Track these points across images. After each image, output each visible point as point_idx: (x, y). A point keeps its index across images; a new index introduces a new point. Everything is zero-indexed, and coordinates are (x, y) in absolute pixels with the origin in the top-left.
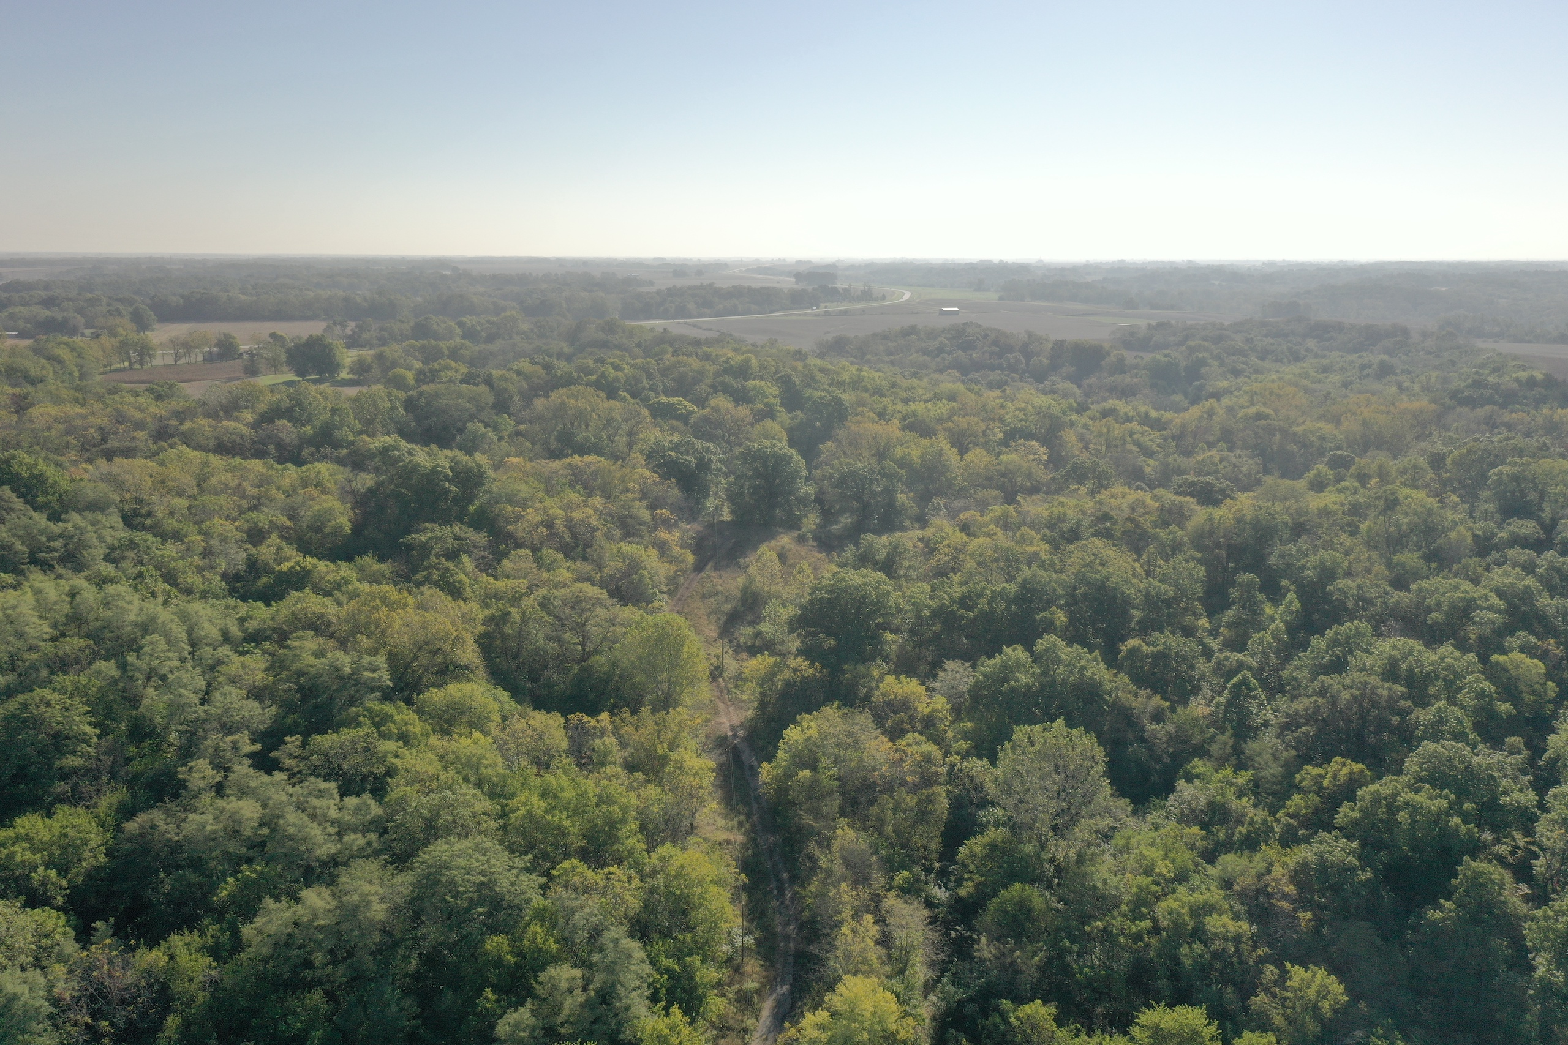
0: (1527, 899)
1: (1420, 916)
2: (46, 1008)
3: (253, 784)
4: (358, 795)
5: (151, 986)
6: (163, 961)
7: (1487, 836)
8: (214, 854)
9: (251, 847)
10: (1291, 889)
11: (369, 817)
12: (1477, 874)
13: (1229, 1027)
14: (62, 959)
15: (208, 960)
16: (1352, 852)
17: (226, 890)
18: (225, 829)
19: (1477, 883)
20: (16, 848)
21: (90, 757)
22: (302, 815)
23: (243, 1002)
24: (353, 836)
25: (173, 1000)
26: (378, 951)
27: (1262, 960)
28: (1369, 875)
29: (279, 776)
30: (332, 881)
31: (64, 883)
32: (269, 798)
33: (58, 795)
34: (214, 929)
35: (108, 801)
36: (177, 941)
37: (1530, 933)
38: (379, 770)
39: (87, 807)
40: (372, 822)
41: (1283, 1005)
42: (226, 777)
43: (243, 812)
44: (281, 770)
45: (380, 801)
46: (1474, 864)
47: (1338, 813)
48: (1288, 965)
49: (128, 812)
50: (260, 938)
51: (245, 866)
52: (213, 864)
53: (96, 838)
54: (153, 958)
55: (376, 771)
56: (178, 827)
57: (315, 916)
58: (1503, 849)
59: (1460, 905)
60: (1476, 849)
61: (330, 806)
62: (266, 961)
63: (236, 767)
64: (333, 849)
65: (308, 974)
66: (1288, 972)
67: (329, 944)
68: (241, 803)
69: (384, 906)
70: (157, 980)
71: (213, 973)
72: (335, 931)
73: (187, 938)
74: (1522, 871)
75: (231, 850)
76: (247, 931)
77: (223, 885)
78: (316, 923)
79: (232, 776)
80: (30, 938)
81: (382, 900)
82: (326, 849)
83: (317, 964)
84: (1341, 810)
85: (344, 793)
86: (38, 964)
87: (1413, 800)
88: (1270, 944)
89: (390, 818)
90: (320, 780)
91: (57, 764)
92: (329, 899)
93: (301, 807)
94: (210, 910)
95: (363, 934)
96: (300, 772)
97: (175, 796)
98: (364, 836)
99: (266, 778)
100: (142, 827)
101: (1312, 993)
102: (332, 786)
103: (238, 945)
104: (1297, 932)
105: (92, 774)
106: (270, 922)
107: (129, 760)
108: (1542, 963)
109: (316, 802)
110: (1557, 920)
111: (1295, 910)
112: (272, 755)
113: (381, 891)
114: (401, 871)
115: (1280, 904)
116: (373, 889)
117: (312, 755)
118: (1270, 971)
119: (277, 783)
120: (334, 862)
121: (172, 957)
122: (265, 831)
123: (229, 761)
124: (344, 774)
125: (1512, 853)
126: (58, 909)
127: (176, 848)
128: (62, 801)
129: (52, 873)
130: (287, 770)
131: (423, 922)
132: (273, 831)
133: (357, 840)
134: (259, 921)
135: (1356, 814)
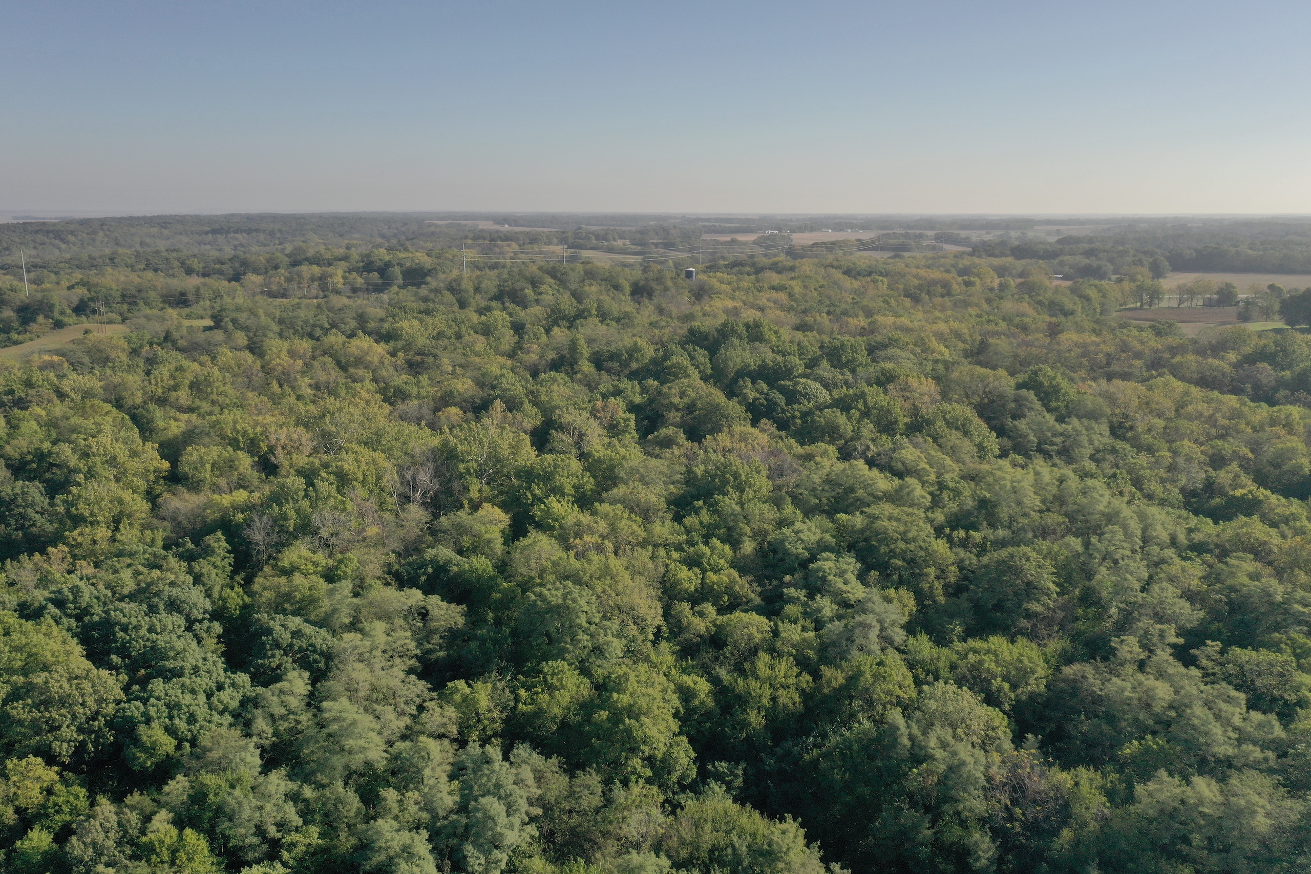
2: (982, 781)
3: (1171, 671)
4: (1264, 713)
5: (1057, 799)
6: (1070, 784)
8: (1126, 717)
9: (1158, 722)
11: (1270, 736)
14: (999, 750)
15: (1104, 799)
17: (1130, 749)
18: (1139, 700)
21: (1048, 608)
24: (1251, 747)
25: (1070, 817)
29: (1194, 672)
30: (1223, 779)
31: (1013, 696)
33: (1021, 629)
34: (1114, 776)
35: (1055, 645)
36: (1084, 774)
38: (1291, 697)
39: (1039, 645)
40: (1273, 741)
42: (1149, 657)
43: (1157, 691)
44: (1198, 667)
45: (1285, 727)
49: (1069, 659)
50: (1150, 800)
51: (1149, 737)
53: (1041, 670)
54: (1064, 778)
55: (1286, 697)
56: (1103, 684)
57: (1201, 802)
61: (1236, 713)
62: (1150, 821)
63: (1159, 652)
64: (1231, 751)
68: (1158, 684)
69: (1268, 821)
70: (1062, 797)
71: (1106, 811)
72: (1216, 823)
73: (1091, 774)
75: (1141, 718)
76: (1139, 789)
77: (1127, 744)
78: (1200, 809)
79: (1154, 658)
80: (982, 727)
81: (1268, 815)
82: (1224, 749)
85: (1252, 705)
86: (983, 746)
89: (1292, 745)
90: (1231, 687)
92: (1217, 794)
93: (1208, 704)
94: (1114, 759)
95: (1243, 838)
97: (1105, 659)
98: (1262, 751)
100: (1075, 674)
102: (1242, 696)
103: (1130, 798)
105: (1049, 622)
106: (1161, 790)
107: (1077, 619)
109: (1223, 706)
113: (1268, 807)
114: (1292, 797)
116: (1262, 802)
117: (1229, 663)
119: (1190, 677)
120: (1228, 763)
121: (1077, 784)
122: (1173, 714)
123: (1155, 645)
124: (1255, 690)
126: (1004, 713)
127: (1098, 700)
128: (1023, 634)
129: (1006, 686)
130: (1203, 669)
132: (1180, 716)
133: (1256, 753)
134: (1151, 786)
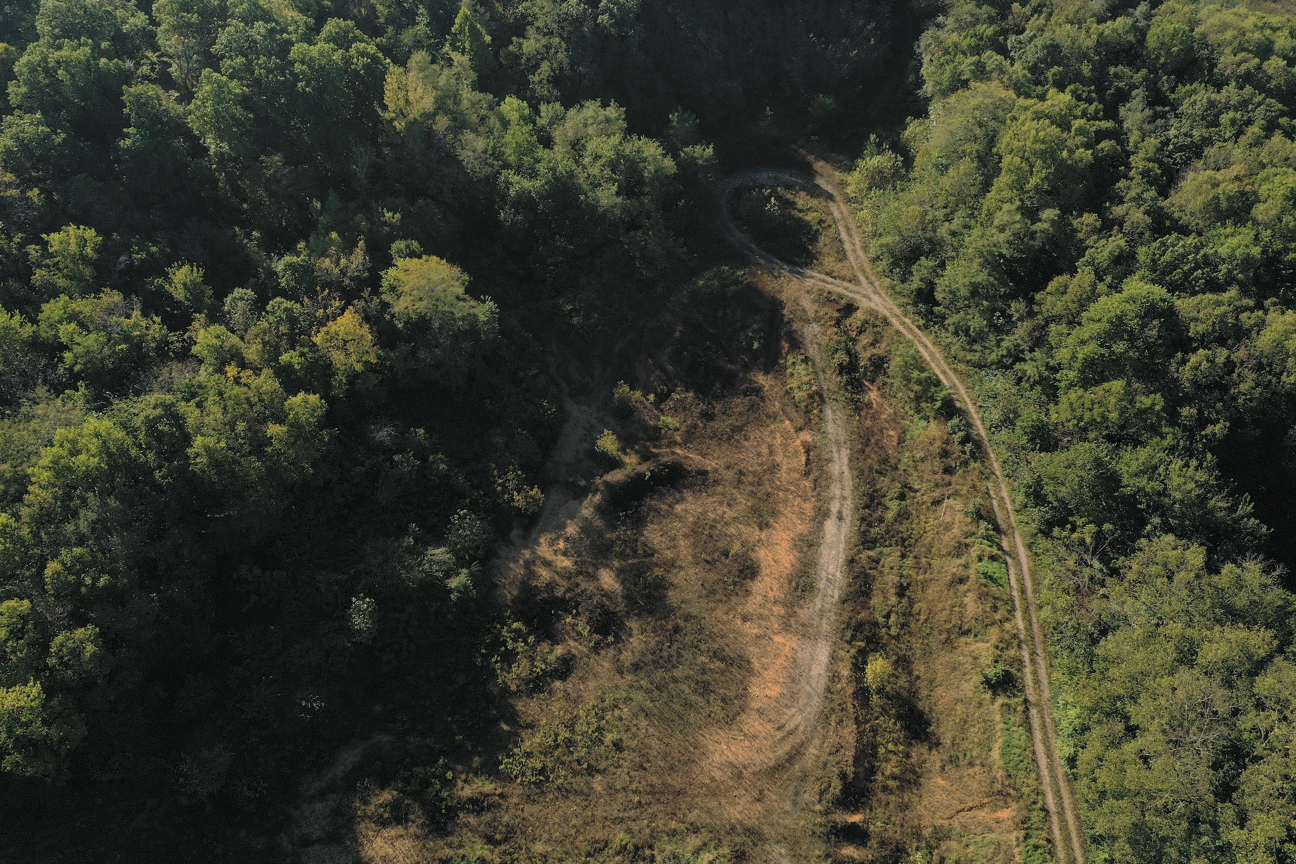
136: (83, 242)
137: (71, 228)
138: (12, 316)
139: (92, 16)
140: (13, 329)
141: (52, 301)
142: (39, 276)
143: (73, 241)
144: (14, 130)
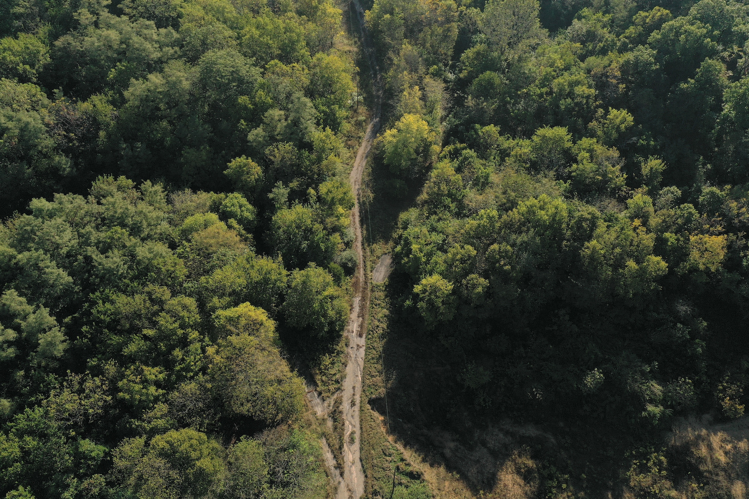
0: (729, 78)
1: (677, 86)
7: (720, 48)
10: (618, 74)
12: (710, 66)
13: (577, 136)
16: (653, 56)
19: (708, 70)
20: (5, 54)
22: (140, 38)
23: (131, 125)
26: (189, 103)
27: (598, 107)
28: (658, 67)
32: (122, 29)
37: (726, 94)
41: (603, 126)
46: (710, 61)
47: (650, 36)
48: (610, 108)
52: (103, 62)
58: (726, 54)
59: (697, 81)
60: (713, 53)
65: (159, 113)
66: (609, 111)
67: (166, 100)
74: (731, 65)
83: (162, 109)
84: (652, 34)
87: (689, 29)
88: (603, 100)
91: (11, 11)
96: (134, 16)
99: (118, 19)
101: (618, 121)
104: (616, 94)
108: (727, 108)
110: (741, 88)
111: (618, 83)
112: (119, 6)
115: (611, 81)
118: (601, 111)
125: (730, 56)
131: (208, 90)
135: (659, 37)
136: (624, 121)
137: (624, 112)
138: (568, 135)
139: (723, 15)
140: (564, 140)
141: (589, 138)
142: (593, 124)
143: (620, 118)
144: (638, 53)
